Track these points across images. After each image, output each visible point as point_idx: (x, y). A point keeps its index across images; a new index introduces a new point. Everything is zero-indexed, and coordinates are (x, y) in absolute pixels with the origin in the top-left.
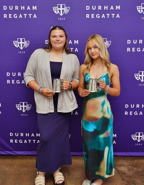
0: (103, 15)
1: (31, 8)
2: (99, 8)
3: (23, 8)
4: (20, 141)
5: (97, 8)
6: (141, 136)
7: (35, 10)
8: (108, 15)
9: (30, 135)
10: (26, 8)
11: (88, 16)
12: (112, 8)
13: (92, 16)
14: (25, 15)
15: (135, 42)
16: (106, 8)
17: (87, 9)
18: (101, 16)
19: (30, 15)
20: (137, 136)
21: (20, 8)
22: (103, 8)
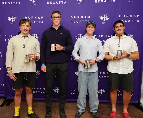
0: (80, 21)
1: (40, 18)
2: (78, 17)
3: (36, 18)
4: (34, 92)
5: (77, 17)
6: (103, 91)
7: (42, 19)
8: (83, 21)
9: (39, 88)
10: (37, 18)
11: (71, 22)
12: (85, 17)
13: (74, 22)
14: (37, 21)
15: (99, 36)
16: (82, 17)
17: (71, 18)
18: (79, 22)
19: (40, 21)
20: (101, 91)
21: (34, 18)
22: (80, 17)
